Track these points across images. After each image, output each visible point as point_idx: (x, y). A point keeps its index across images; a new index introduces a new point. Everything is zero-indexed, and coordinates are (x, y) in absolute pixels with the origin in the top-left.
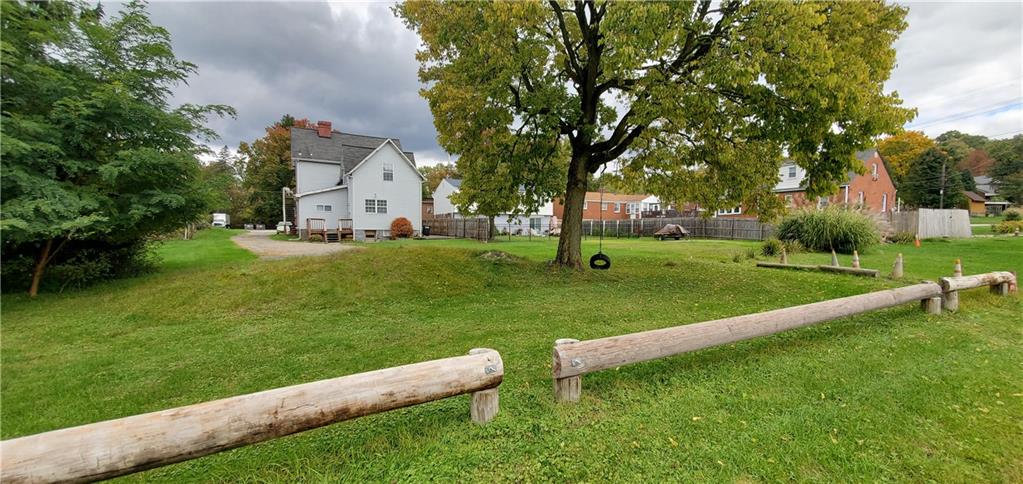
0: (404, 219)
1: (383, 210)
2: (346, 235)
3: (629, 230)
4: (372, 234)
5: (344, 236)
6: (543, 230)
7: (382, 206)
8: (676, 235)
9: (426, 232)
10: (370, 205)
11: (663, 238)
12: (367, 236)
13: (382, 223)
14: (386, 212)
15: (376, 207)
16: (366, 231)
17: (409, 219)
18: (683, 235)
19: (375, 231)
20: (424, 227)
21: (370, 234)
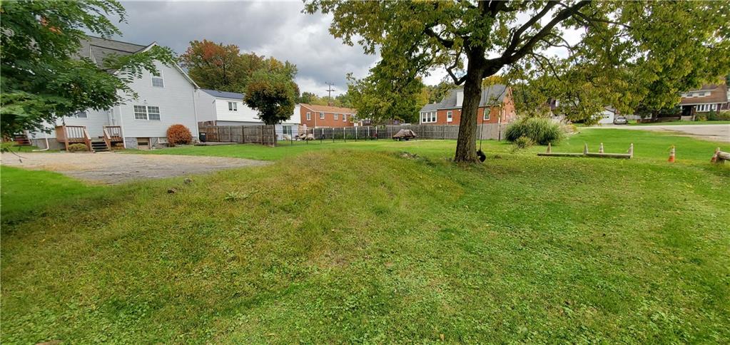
0: (181, 126)
1: (155, 117)
2: (116, 144)
3: (366, 134)
4: (145, 141)
5: (113, 144)
6: (294, 135)
7: (154, 114)
8: (407, 138)
9: (202, 139)
10: (140, 112)
11: (400, 139)
12: (140, 144)
13: (156, 130)
14: (159, 119)
15: (147, 113)
16: (138, 138)
17: (186, 126)
18: (414, 137)
19: (148, 138)
20: (200, 133)
21: (144, 141)
